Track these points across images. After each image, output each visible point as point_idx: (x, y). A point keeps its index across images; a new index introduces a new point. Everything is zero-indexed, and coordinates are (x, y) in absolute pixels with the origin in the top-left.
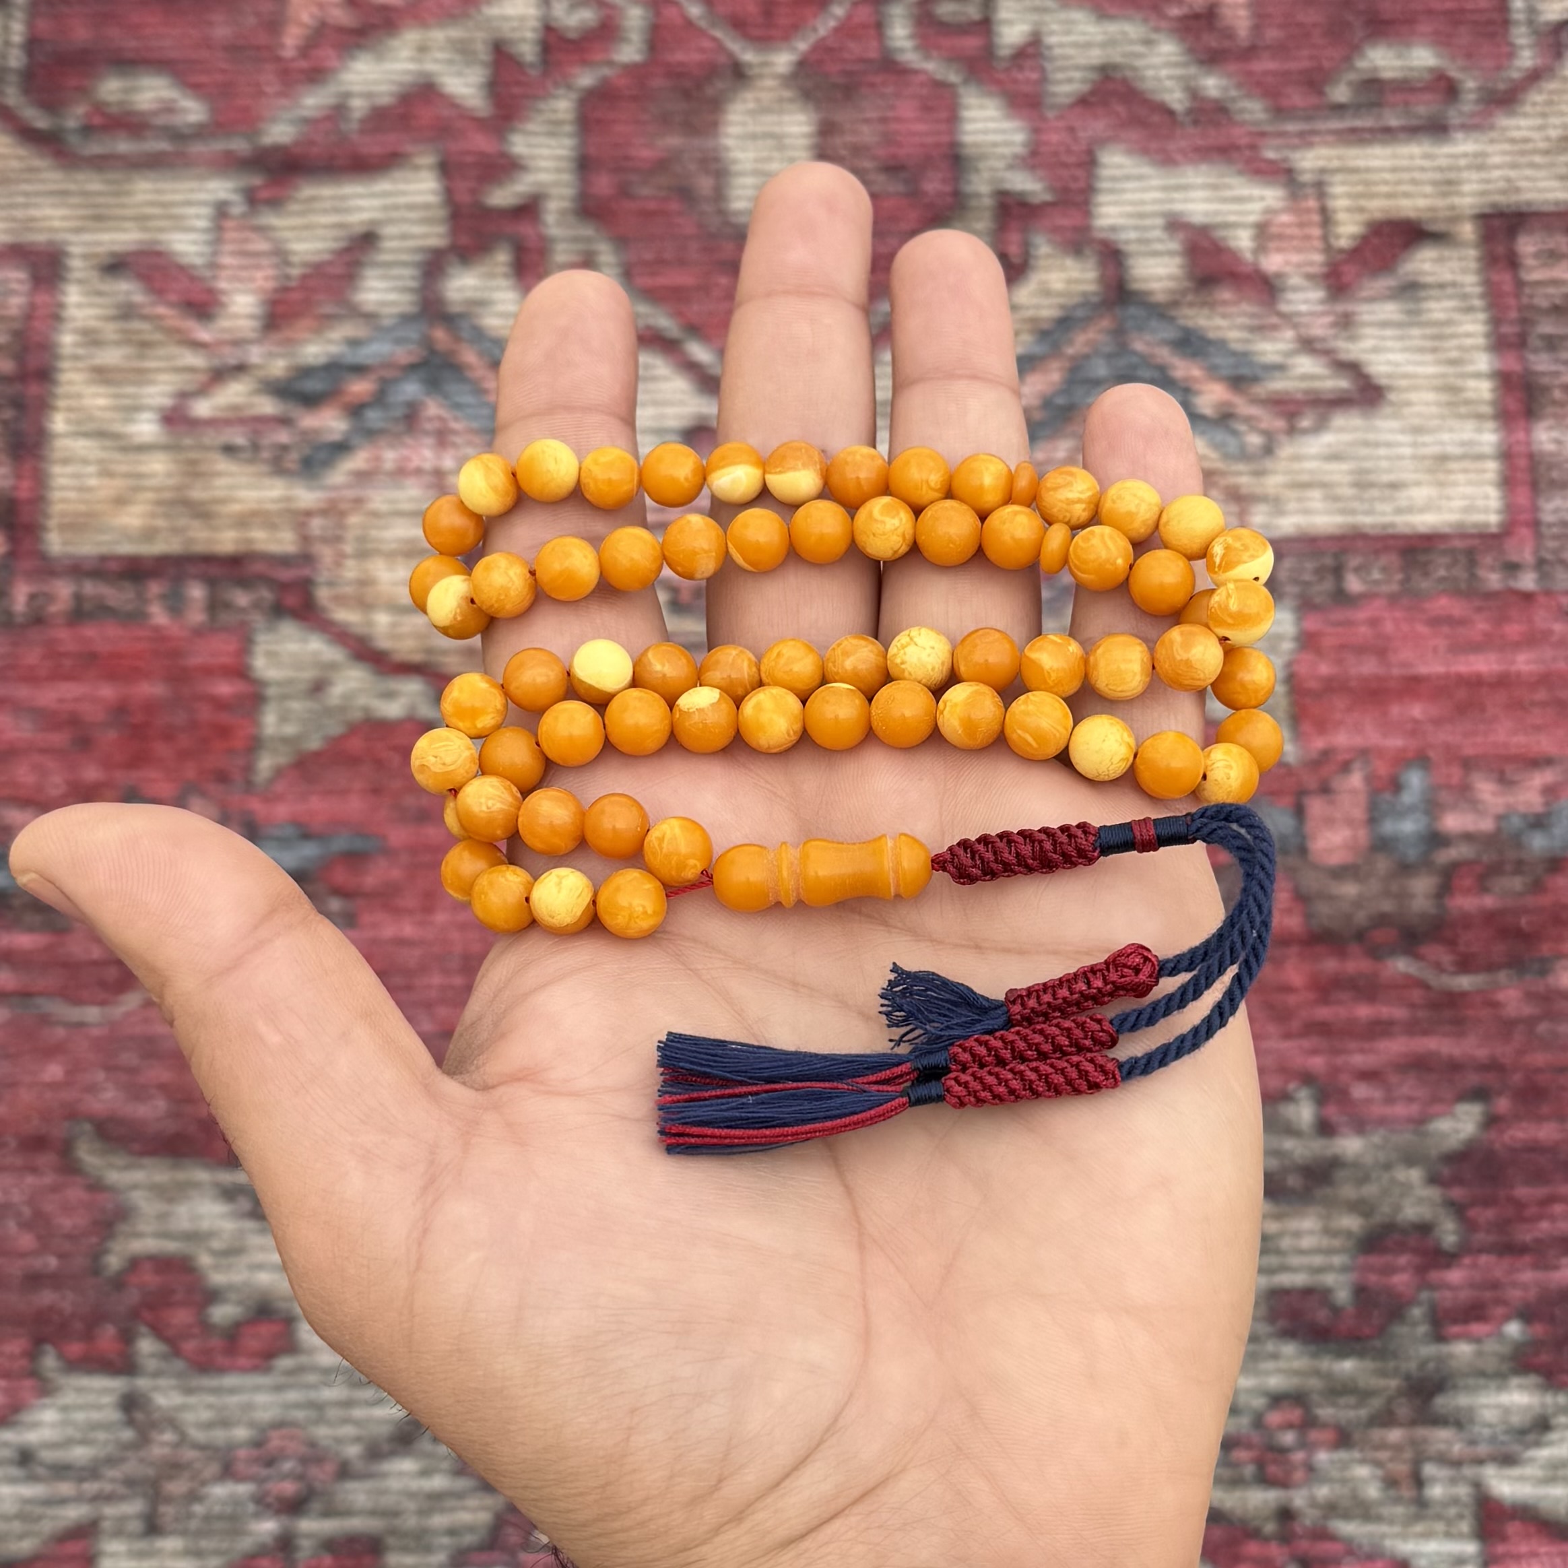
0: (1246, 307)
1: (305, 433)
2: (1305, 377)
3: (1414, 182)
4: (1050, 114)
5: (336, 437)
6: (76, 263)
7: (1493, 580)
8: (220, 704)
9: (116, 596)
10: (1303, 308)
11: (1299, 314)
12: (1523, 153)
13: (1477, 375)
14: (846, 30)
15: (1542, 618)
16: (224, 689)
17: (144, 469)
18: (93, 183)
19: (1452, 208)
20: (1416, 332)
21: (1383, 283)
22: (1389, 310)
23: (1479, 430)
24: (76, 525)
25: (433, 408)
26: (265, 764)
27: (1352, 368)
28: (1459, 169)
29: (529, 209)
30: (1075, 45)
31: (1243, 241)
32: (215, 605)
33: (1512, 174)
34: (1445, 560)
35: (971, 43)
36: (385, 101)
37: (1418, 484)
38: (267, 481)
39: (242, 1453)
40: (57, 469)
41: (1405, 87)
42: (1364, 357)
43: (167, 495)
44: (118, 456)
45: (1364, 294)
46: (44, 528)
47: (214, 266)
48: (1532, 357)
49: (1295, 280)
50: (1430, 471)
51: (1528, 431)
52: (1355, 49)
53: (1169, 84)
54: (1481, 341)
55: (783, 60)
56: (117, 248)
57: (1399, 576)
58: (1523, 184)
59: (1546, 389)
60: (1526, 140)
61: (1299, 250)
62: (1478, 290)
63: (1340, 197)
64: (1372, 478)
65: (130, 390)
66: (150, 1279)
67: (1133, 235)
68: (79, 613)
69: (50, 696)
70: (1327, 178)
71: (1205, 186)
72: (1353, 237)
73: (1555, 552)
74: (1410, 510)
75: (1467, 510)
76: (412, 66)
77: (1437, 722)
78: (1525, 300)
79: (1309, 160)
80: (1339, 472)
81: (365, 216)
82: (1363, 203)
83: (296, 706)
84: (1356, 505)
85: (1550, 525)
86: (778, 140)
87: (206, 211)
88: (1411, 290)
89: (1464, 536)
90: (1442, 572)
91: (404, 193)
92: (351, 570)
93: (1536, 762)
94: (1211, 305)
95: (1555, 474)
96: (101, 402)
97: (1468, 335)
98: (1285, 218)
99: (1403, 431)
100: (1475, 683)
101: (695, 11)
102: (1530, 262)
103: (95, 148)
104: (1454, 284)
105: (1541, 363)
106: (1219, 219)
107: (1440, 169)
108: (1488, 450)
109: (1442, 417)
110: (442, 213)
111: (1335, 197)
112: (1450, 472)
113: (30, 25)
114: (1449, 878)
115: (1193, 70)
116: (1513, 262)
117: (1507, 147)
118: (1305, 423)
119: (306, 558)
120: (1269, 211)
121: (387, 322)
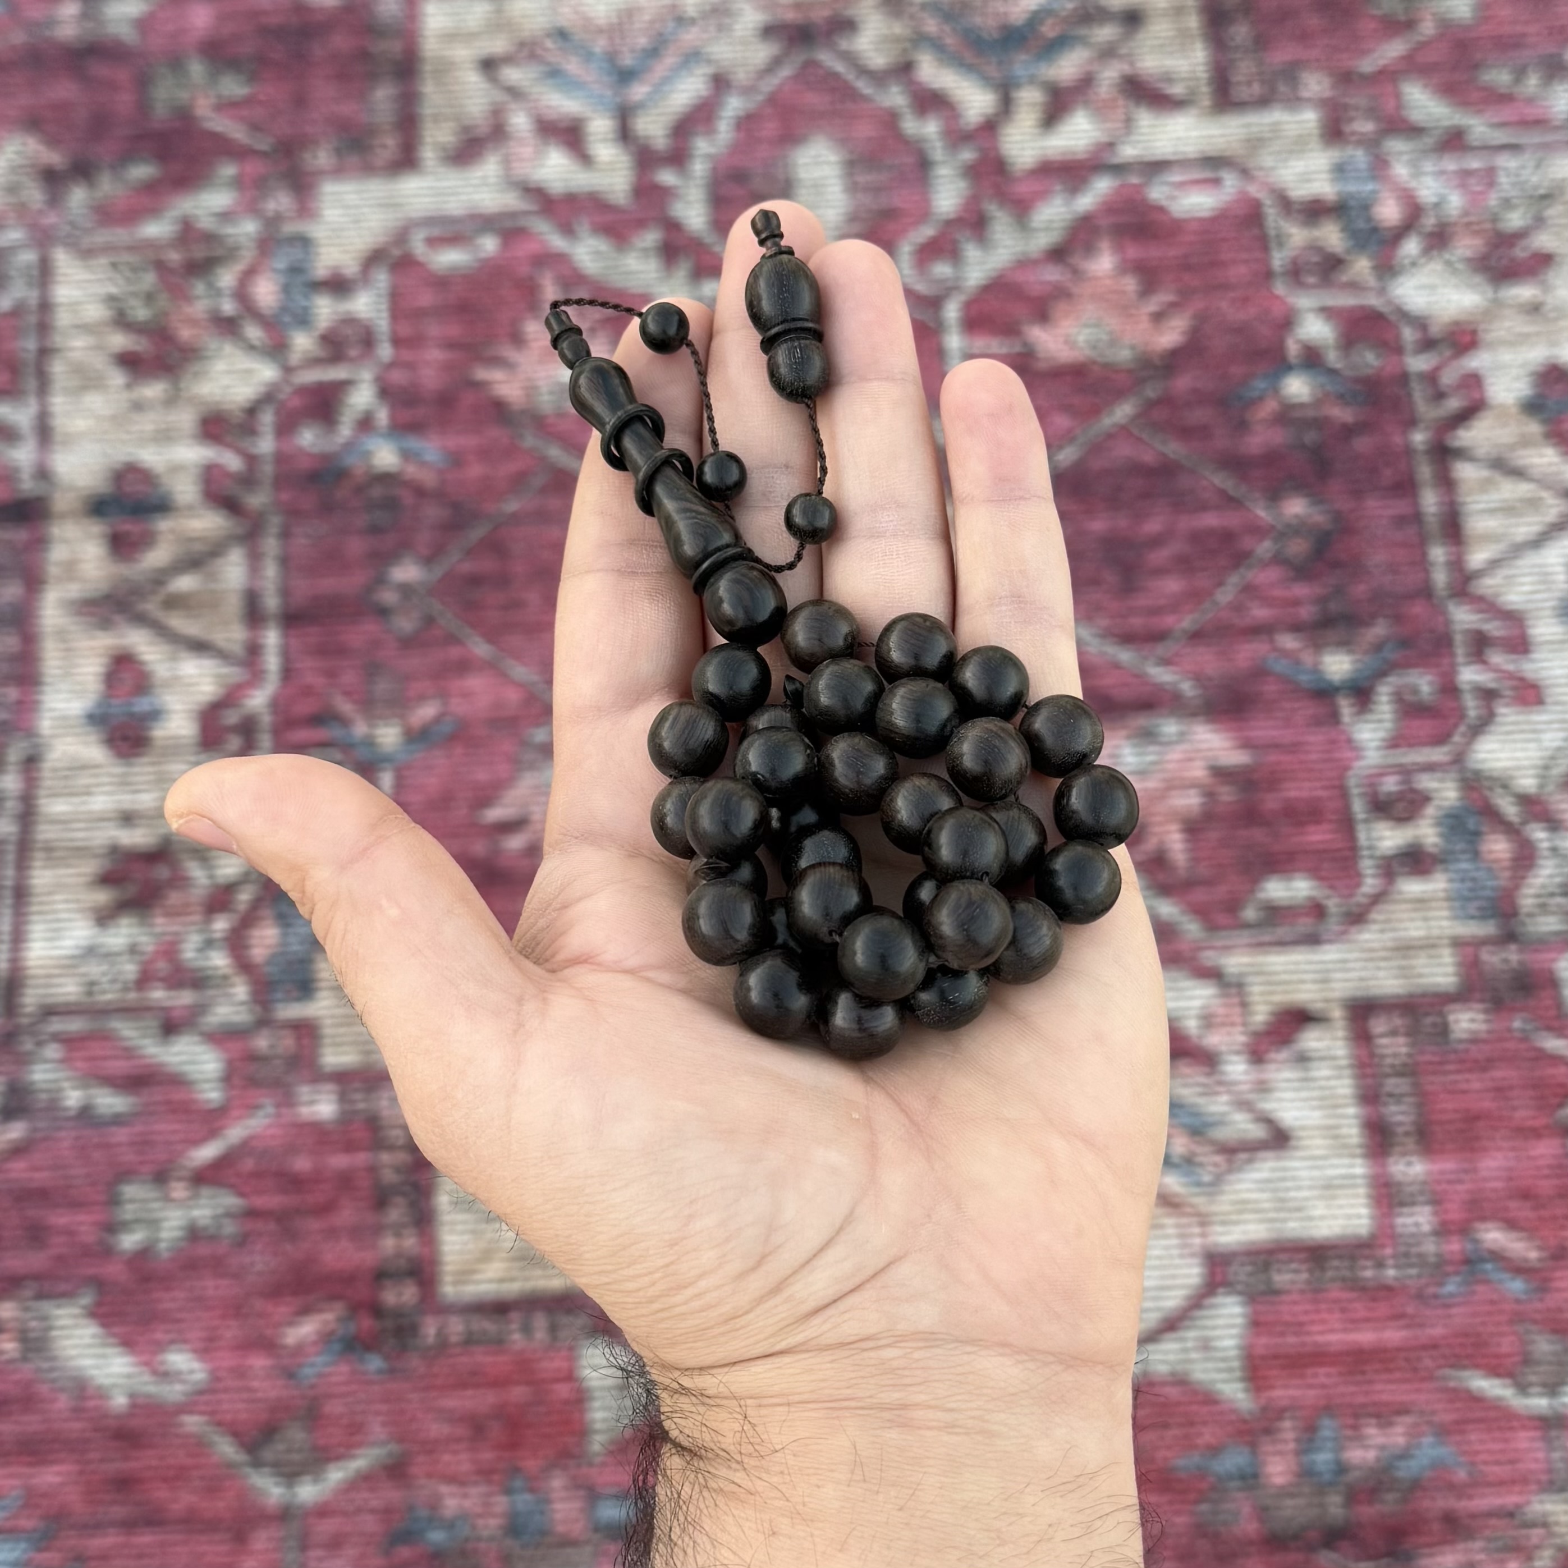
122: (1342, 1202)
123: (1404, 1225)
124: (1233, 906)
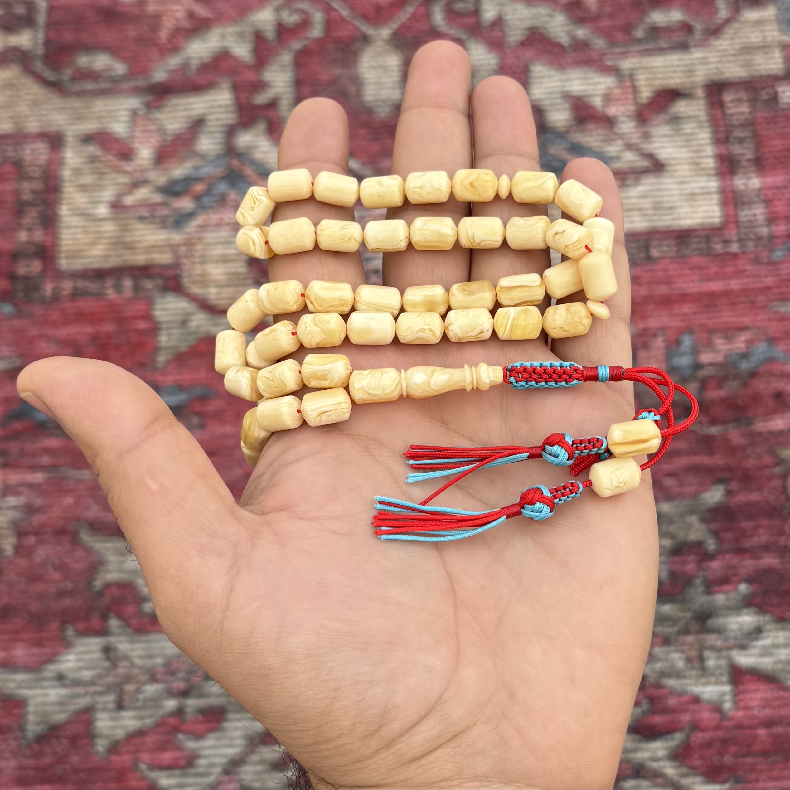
0: (600, 131)
1: (175, 210)
2: (628, 162)
3: (674, 72)
4: (508, 50)
5: (189, 211)
6: (70, 140)
7: (718, 247)
8: (140, 332)
9: (92, 286)
10: (626, 131)
11: (624, 134)
12: (723, 56)
13: (707, 157)
14: (414, 17)
15: (742, 264)
16: (142, 325)
17: (103, 229)
18: (76, 103)
19: (692, 82)
20: (678, 139)
21: (661, 117)
22: (665, 130)
23: (709, 181)
24: (73, 255)
25: (233, 196)
26: (162, 358)
27: (650, 156)
28: (694, 65)
29: (273, 104)
30: (519, 19)
31: (598, 102)
32: (137, 288)
33: (719, 65)
34: (696, 240)
35: (470, 21)
36: (206, 60)
37: (682, 207)
38: (159, 231)
39: (160, 669)
40: (64, 231)
41: (668, 30)
42: (655, 151)
43: (114, 240)
44: (91, 224)
45: (654, 123)
46: (58, 258)
47: (132, 137)
48: (731, 147)
49: (623, 119)
50: (687, 200)
51: (731, 180)
52: (644, 14)
53: (562, 34)
54: (708, 141)
55: (385, 32)
56: (88, 132)
57: (675, 248)
58: (725, 70)
59: (740, 161)
60: (725, 50)
61: (624, 105)
62: (705, 119)
63: (642, 80)
64: (661, 205)
65: (96, 194)
66: (115, 591)
67: (547, 102)
68: (76, 294)
69: (64, 332)
70: (635, 72)
71: (578, 79)
72: (647, 98)
73: (746, 234)
74: (679, 219)
75: (705, 218)
76: (218, 44)
77: (695, 313)
78: (727, 122)
79: (627, 64)
80: (646, 203)
81: (200, 112)
82: (652, 82)
83: (175, 331)
84: (655, 218)
85: (743, 222)
86: (384, 68)
87: (127, 113)
88: (676, 120)
89: (704, 229)
90: (695, 246)
91: (215, 101)
92: (198, 270)
93: (742, 329)
94: (583, 131)
95: (745, 199)
96: (84, 200)
97: (702, 139)
98: (617, 91)
99: (674, 183)
100: (712, 295)
101: (345, 13)
102: (730, 105)
103: (77, 88)
104: (695, 117)
105: (736, 149)
106: (586, 93)
107: (686, 65)
108: (713, 190)
109: (691, 176)
110: (234, 108)
111: (638, 80)
112: (695, 200)
113: (46, 34)
114: (704, 384)
115: (572, 27)
116: (721, 105)
117: (717, 54)
118: (629, 182)
119: (177, 265)
120: (608, 88)
121: (211, 158)
122: (701, 203)
123: (746, 216)
124: (627, 29)
